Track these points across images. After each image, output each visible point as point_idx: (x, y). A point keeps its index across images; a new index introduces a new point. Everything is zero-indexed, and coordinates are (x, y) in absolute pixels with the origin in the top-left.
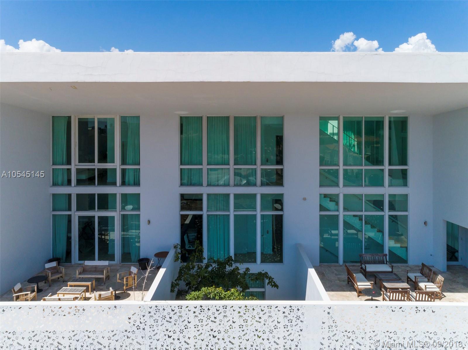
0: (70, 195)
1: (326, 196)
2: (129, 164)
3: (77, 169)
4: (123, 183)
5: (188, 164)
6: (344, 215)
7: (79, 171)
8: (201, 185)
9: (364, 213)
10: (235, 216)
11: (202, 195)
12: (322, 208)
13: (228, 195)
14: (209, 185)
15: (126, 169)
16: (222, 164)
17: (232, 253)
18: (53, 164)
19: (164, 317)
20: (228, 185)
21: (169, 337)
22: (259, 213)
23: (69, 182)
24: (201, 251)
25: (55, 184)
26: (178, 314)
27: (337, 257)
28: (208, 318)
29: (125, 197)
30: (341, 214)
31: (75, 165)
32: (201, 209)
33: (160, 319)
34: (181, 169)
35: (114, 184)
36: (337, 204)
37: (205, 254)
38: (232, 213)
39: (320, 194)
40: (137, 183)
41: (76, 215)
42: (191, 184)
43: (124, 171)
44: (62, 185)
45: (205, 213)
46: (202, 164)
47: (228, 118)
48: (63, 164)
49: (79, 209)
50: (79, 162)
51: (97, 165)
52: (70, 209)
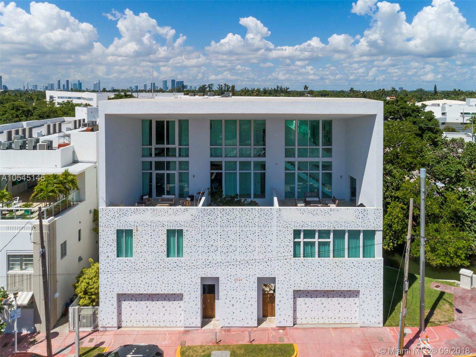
0: (151, 162)
1: (289, 162)
2: (183, 145)
3: (155, 148)
4: (180, 156)
5: (215, 145)
6: (298, 173)
7: (156, 149)
8: (221, 156)
9: (308, 172)
10: (240, 173)
11: (222, 162)
12: (286, 169)
13: (236, 162)
14: (226, 156)
15: (181, 148)
16: (233, 146)
17: (238, 192)
18: (142, 145)
19: (207, 213)
20: (236, 157)
21: (210, 221)
22: (252, 172)
23: (151, 155)
24: (222, 191)
25: (143, 156)
26: (213, 212)
27: (294, 195)
28: (226, 213)
29: (180, 163)
30: (296, 172)
31: (154, 145)
32: (221, 169)
33: (206, 214)
34: (211, 148)
35: (175, 156)
36: (294, 166)
37: (224, 193)
38: (238, 172)
39: (285, 162)
40: (187, 156)
41: (154, 172)
42: (216, 156)
43: (180, 149)
44: (147, 156)
45: (223, 171)
46: (222, 146)
47: (236, 121)
48: (147, 145)
49: (156, 169)
50: (156, 144)
51: (166, 146)
52: (151, 169)
